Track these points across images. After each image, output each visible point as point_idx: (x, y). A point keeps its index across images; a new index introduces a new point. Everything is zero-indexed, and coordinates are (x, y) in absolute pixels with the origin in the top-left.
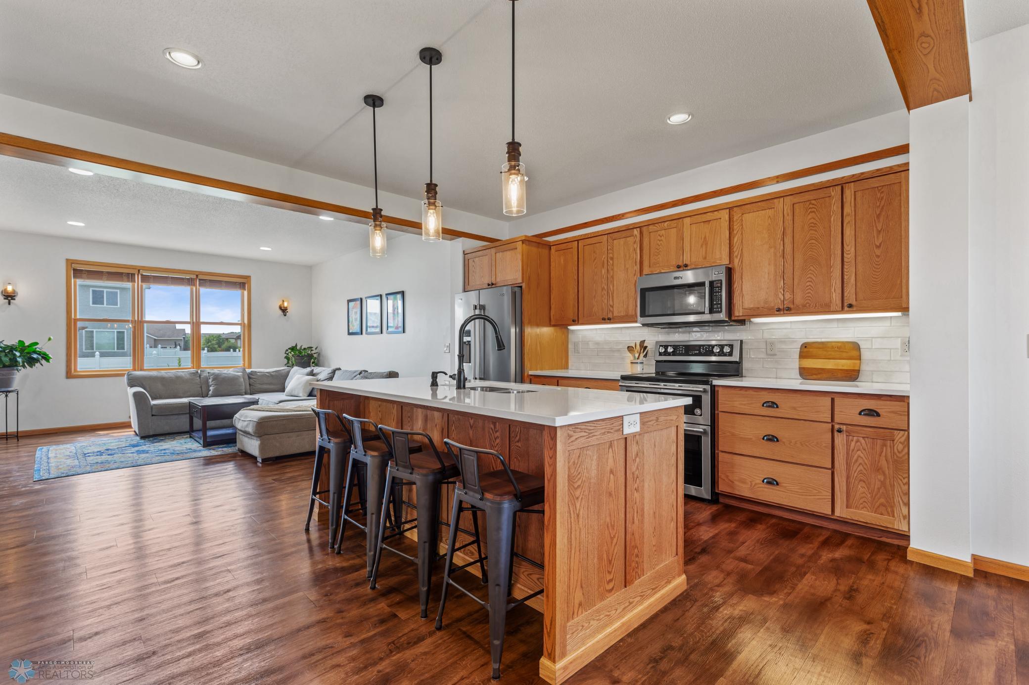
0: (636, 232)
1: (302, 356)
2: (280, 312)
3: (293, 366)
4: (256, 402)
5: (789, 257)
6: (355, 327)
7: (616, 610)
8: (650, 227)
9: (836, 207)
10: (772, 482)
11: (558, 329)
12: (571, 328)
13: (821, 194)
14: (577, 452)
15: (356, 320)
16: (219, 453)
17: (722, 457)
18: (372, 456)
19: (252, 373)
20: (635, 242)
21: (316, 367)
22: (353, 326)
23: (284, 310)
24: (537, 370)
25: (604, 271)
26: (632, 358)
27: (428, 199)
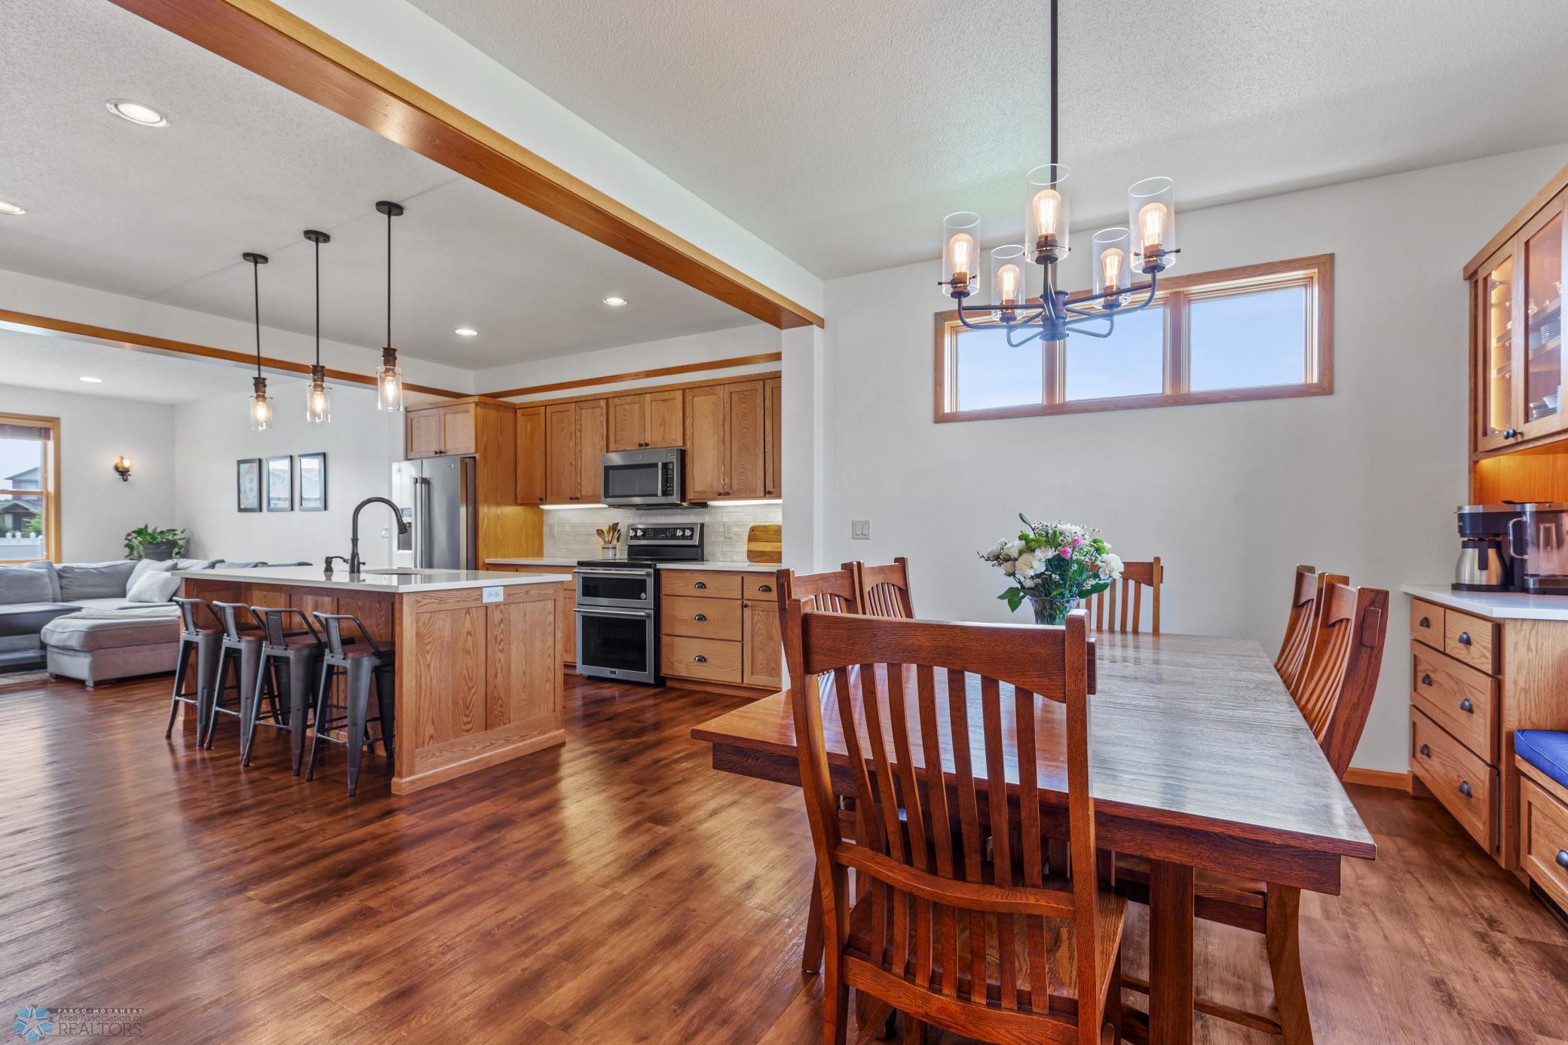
0: (603, 403)
1: (157, 543)
2: (117, 475)
3: (140, 558)
4: (79, 609)
5: (727, 443)
6: (251, 500)
7: (474, 747)
8: (616, 399)
9: (760, 400)
10: (702, 659)
11: (527, 508)
12: (543, 507)
13: (749, 386)
14: (428, 615)
15: (251, 490)
16: (18, 681)
17: (665, 640)
18: (248, 641)
19: (65, 570)
20: (602, 414)
21: (182, 560)
22: (247, 499)
23: (123, 473)
24: (496, 557)
25: (572, 444)
26: (603, 543)
27: (314, 381)
